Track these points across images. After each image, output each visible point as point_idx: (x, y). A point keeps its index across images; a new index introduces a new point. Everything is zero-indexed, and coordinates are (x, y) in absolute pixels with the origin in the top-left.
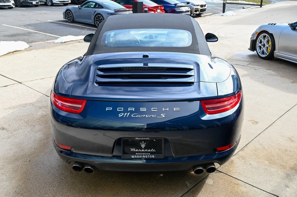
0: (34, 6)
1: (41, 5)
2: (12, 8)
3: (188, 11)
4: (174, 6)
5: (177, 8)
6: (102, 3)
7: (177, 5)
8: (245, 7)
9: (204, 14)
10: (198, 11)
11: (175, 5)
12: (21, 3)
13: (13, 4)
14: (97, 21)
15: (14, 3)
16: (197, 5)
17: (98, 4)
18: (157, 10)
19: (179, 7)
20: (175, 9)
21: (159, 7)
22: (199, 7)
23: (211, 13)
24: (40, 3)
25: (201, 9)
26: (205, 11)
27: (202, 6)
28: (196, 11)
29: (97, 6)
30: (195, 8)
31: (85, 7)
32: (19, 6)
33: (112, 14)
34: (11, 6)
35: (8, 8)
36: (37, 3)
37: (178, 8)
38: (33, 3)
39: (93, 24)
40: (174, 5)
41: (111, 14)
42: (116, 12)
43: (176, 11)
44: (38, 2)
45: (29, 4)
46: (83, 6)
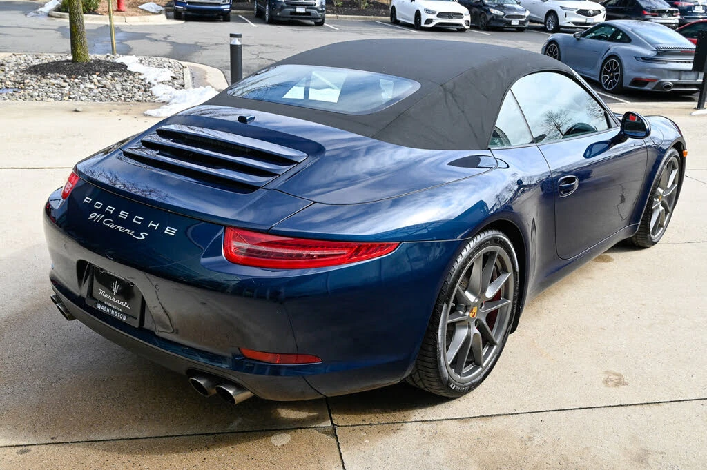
0: (515, 29)
1: (531, 28)
2: (463, 30)
6: (632, 30)
12: (489, 22)
13: (468, 21)
14: (607, 73)
15: (470, 20)
17: (623, 32)
24: (528, 24)
29: (619, 37)
31: (593, 38)
32: (482, 28)
33: (645, 59)
34: (461, 25)
35: (456, 29)
36: (520, 22)
38: (512, 24)
39: (597, 79)
41: (643, 58)
42: (658, 54)
44: (526, 21)
45: (501, 25)
46: (589, 34)
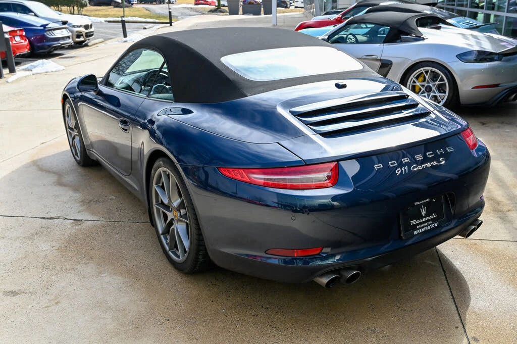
3: (69, 37)
4: (42, 28)
5: (48, 32)
7: (47, 27)
8: (146, 27)
9: (91, 41)
10: (82, 37)
11: (44, 26)
16: (78, 26)
18: (16, 37)
19: (51, 30)
20: (45, 34)
21: (18, 32)
22: (82, 29)
23: (102, 40)
25: (86, 33)
26: (92, 35)
27: (86, 27)
28: (78, 37)
30: (77, 32)
37: (50, 32)
40: (41, 26)
43: (48, 38)
